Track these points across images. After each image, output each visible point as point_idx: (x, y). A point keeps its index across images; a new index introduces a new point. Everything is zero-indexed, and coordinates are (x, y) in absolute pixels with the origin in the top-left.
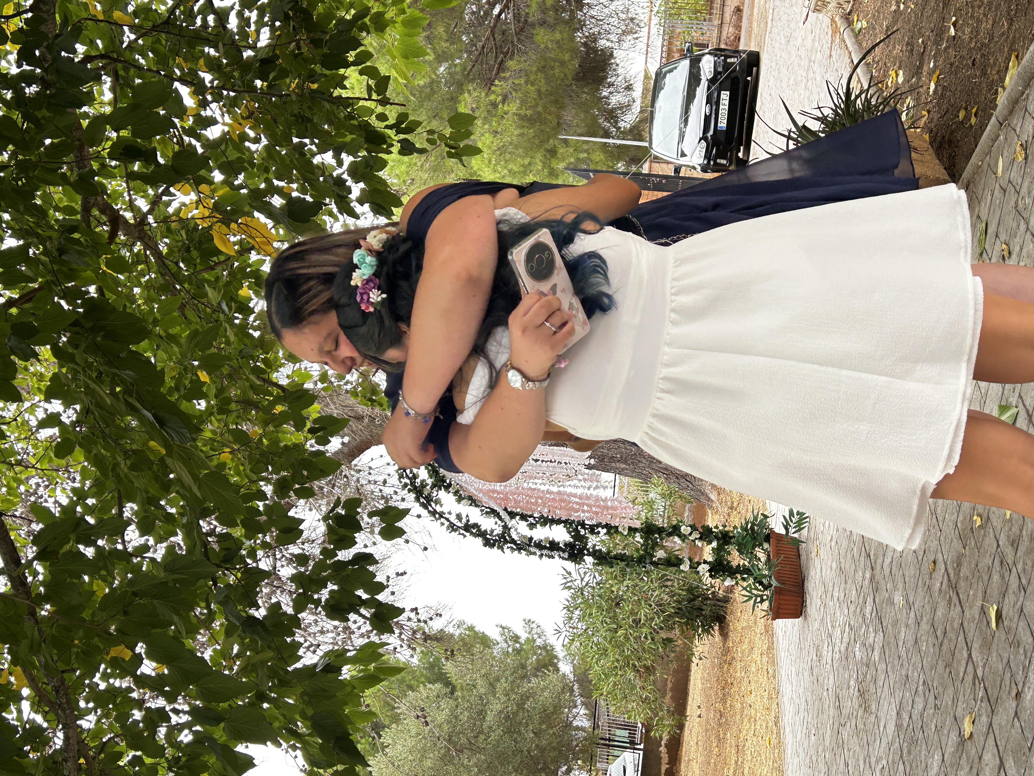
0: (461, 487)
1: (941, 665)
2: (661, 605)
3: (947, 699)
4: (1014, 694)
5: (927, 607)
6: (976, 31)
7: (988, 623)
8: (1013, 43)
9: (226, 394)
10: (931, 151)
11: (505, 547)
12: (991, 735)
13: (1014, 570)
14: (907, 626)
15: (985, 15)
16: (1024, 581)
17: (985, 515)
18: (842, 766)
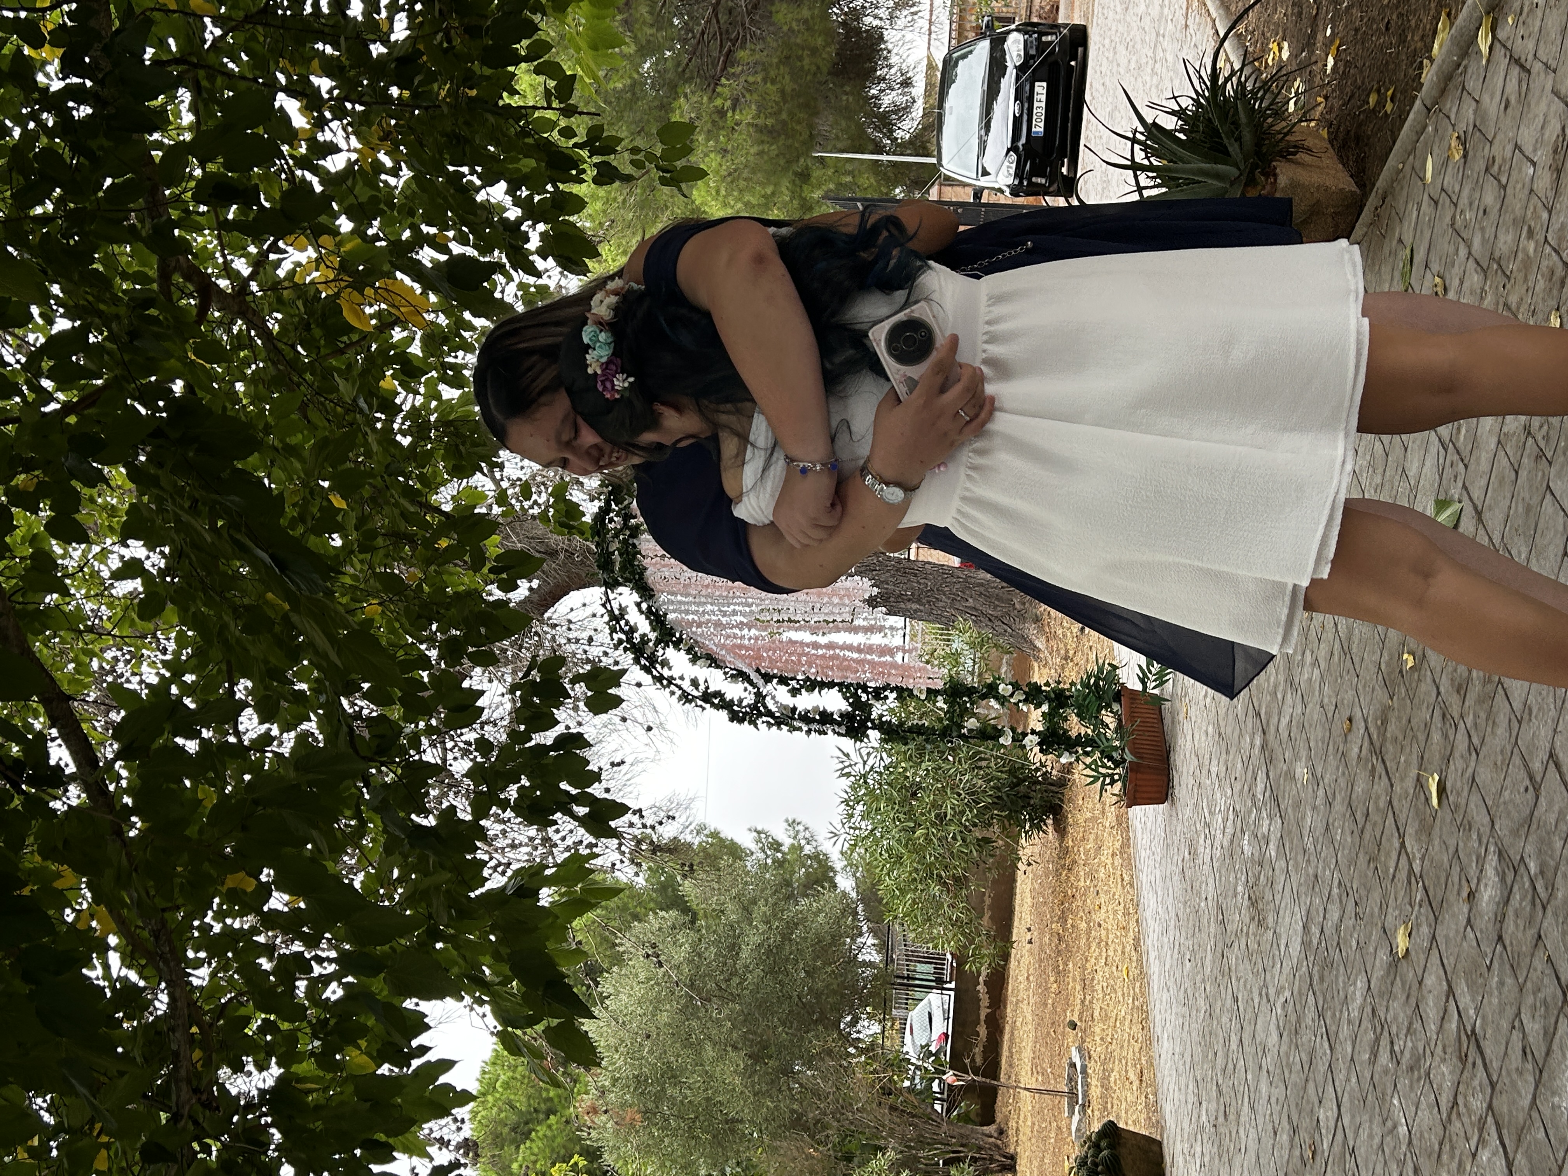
0: (696, 642)
1: (1362, 859)
2: (973, 794)
3: (1373, 904)
4: (1465, 894)
5: (1342, 782)
7: (1427, 800)
9: (370, 526)
10: (1331, 151)
11: (759, 722)
12: (1435, 952)
13: (1461, 725)
14: (1314, 808)
16: (1475, 740)
17: (1419, 653)
18: (1229, 1001)
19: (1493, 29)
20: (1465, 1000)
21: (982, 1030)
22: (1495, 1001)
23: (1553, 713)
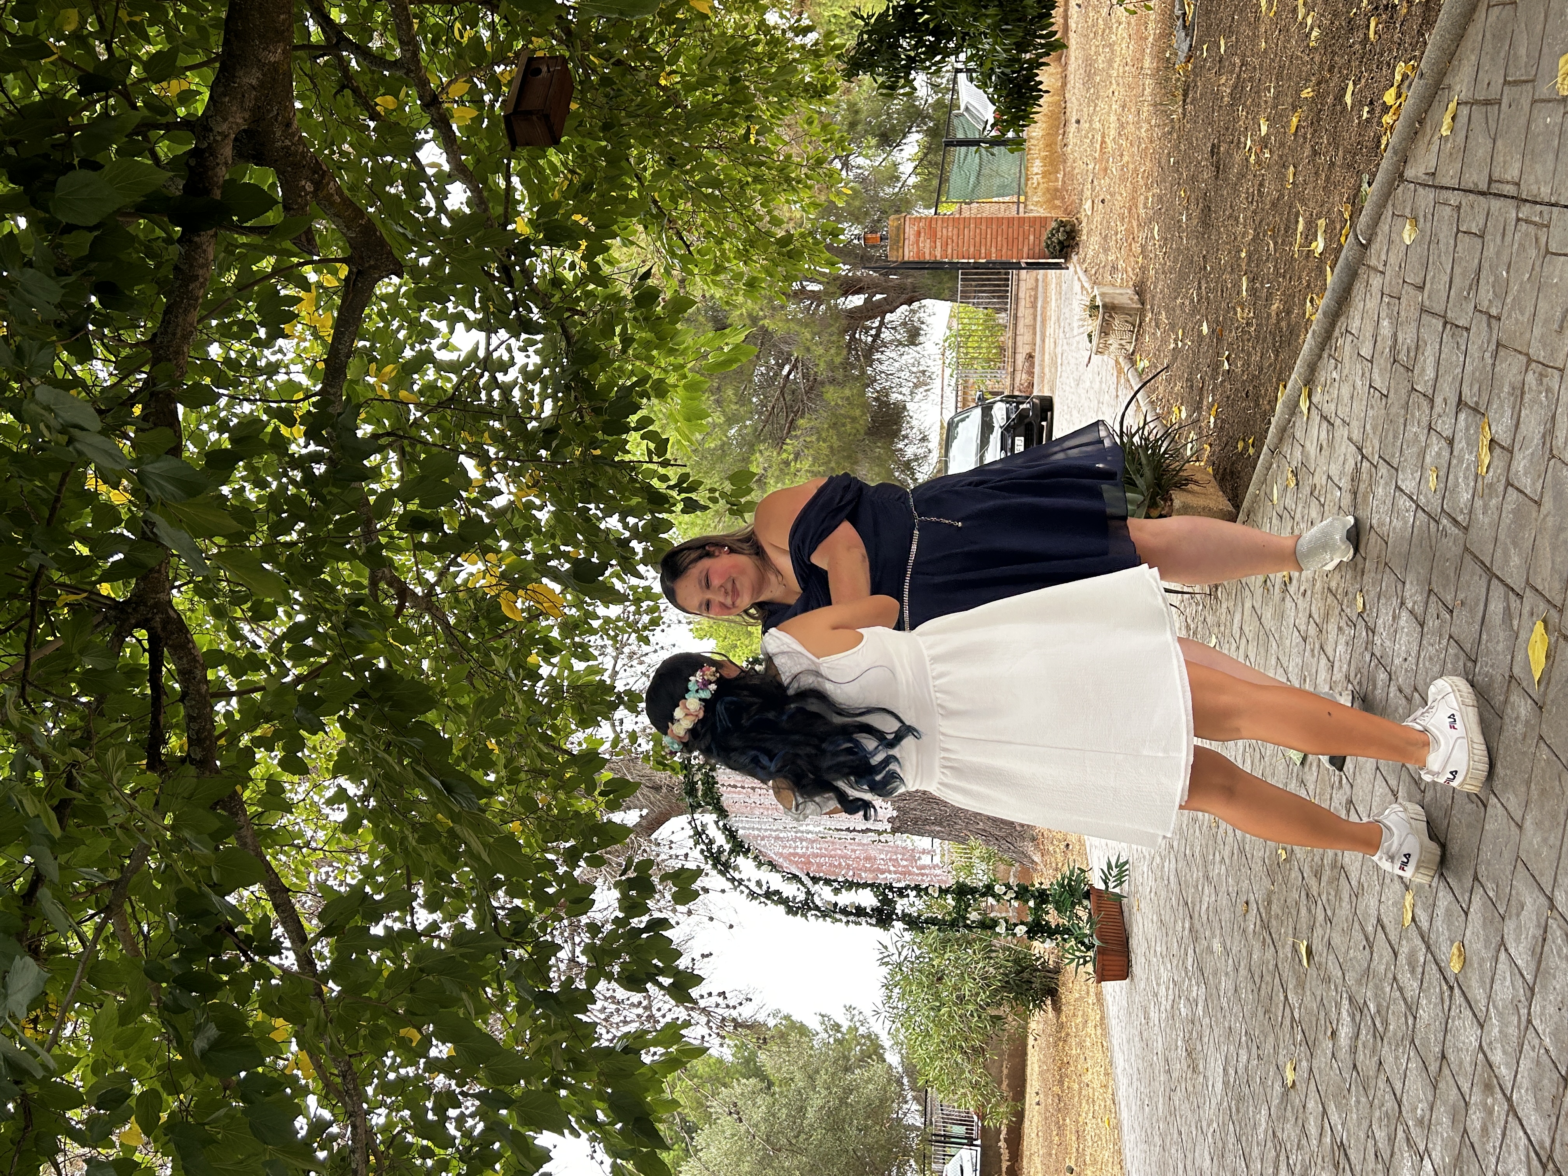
0: (760, 852)
1: (1260, 1011)
2: (985, 978)
3: (1269, 1047)
4: (1329, 1033)
5: (1244, 951)
6: (1247, 364)
7: (1300, 961)
8: (1280, 374)
9: (516, 764)
10: (1214, 483)
11: (809, 915)
12: (1312, 1080)
13: (1319, 902)
14: (1227, 974)
15: (1254, 348)
16: (1329, 913)
18: (1176, 1135)
19: (1310, 396)
20: (1335, 1118)
22: (1355, 1116)
23: (1378, 888)
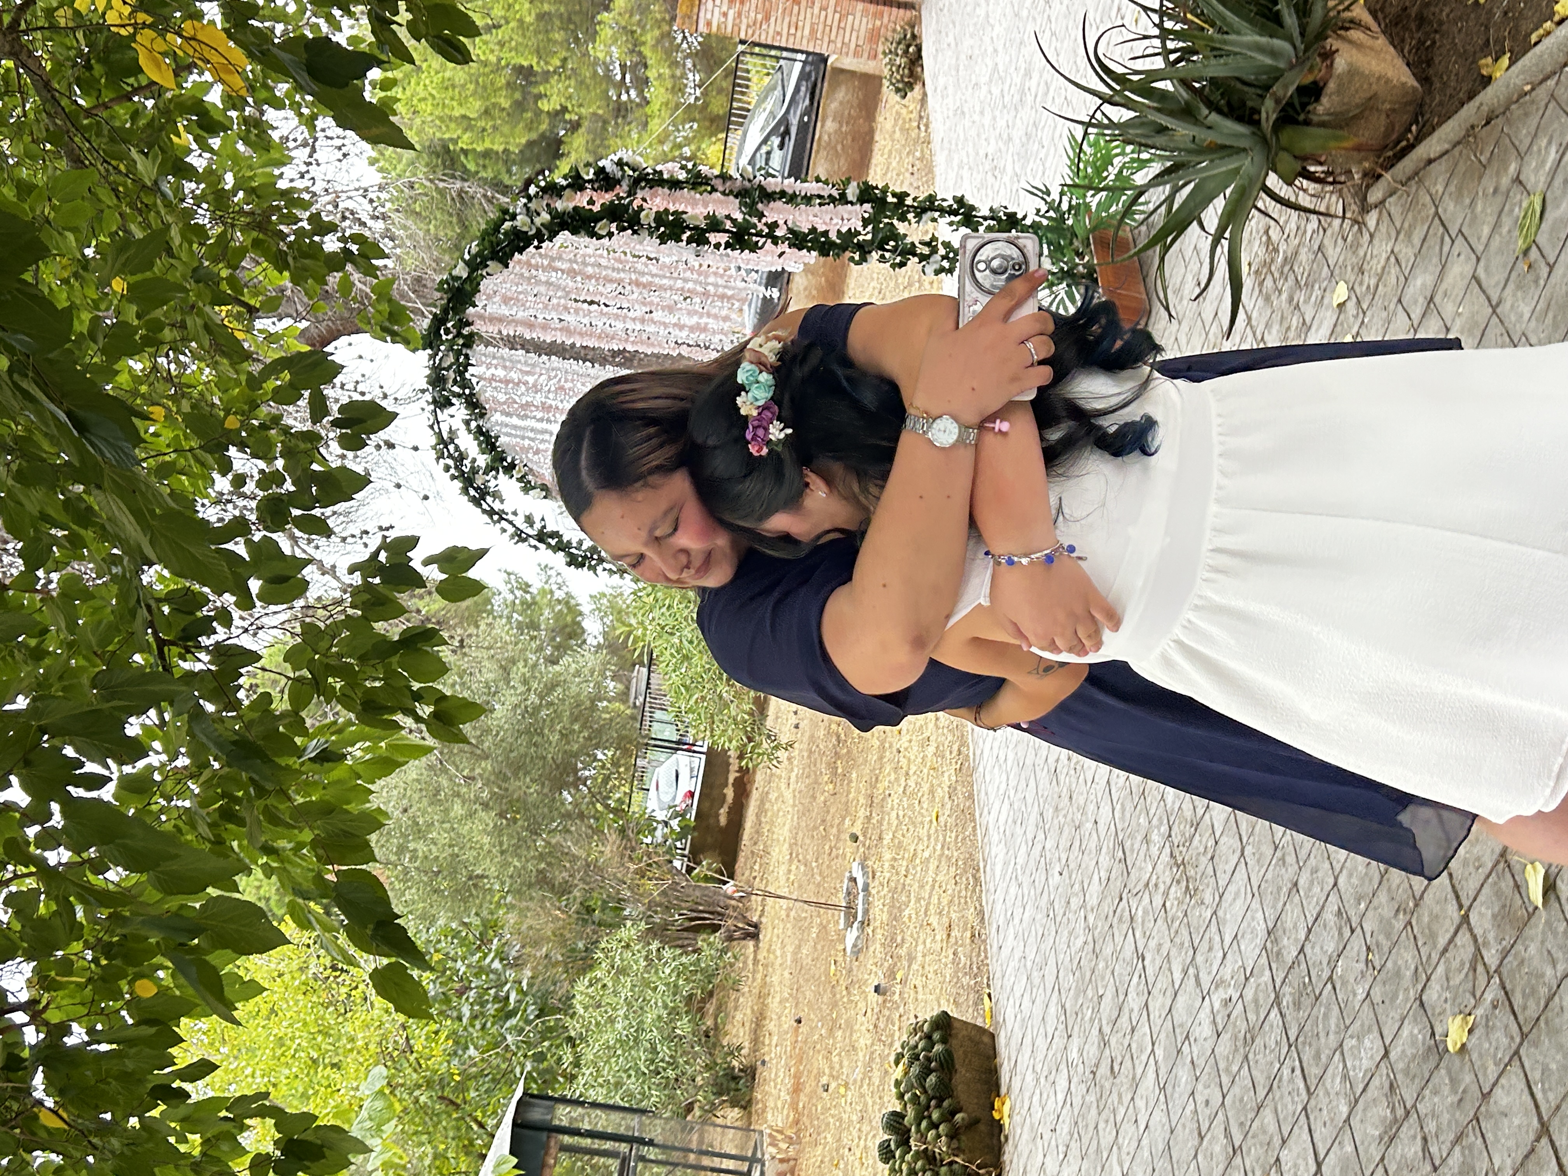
0: (531, 470)
3: (1401, 964)
7: (1521, 890)
12: (1518, 1070)
21: (729, 792)
